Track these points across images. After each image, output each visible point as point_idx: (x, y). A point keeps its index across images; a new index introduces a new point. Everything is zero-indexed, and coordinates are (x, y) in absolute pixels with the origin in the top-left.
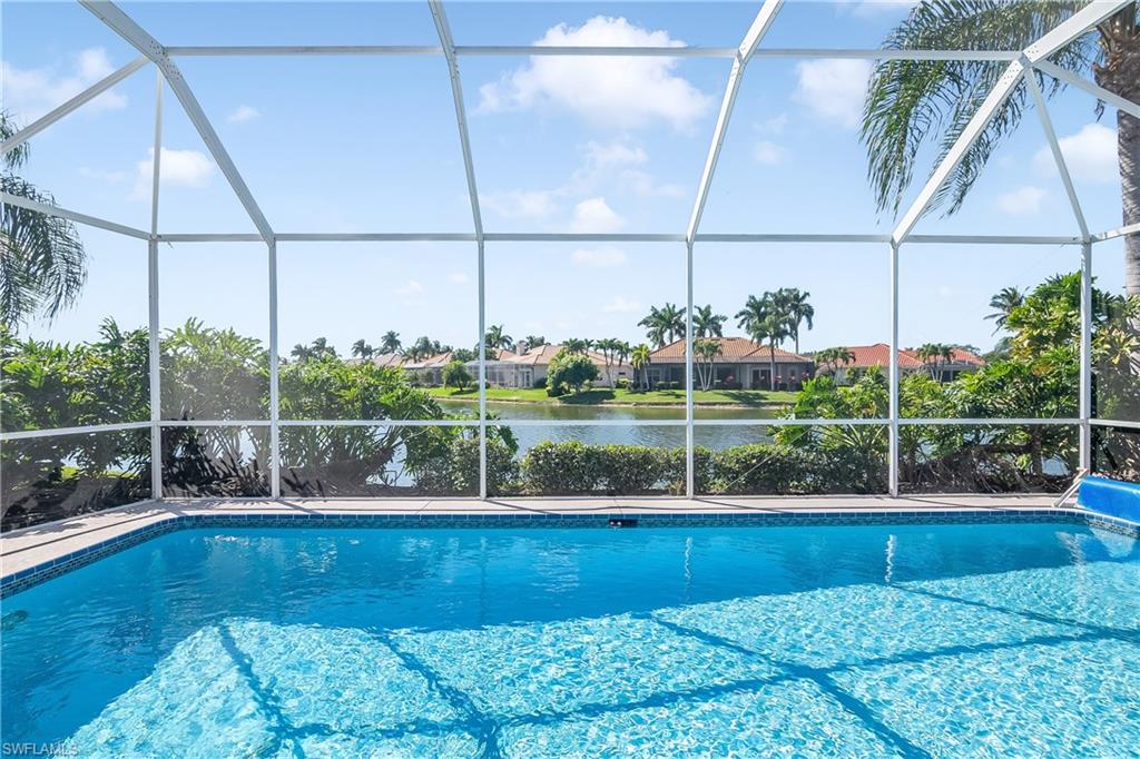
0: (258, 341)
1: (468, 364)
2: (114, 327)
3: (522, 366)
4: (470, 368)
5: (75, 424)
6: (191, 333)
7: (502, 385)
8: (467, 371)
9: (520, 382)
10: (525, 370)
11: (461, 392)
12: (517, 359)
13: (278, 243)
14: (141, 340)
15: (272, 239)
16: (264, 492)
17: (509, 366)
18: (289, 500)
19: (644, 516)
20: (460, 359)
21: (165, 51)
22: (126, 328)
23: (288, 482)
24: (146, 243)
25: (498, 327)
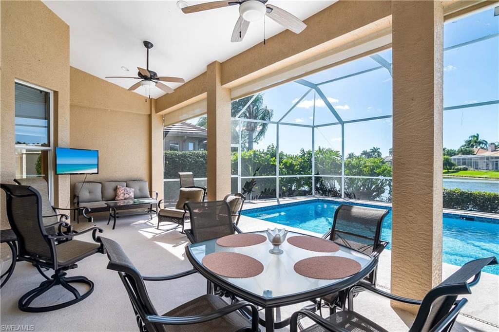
0: (339, 152)
1: (452, 157)
2: (303, 151)
3: (492, 158)
4: (455, 159)
5: (295, 175)
6: (321, 151)
7: (477, 169)
8: (452, 161)
9: (490, 167)
10: (494, 160)
11: (448, 172)
12: (488, 154)
13: (344, 124)
14: (310, 154)
15: (342, 123)
16: (340, 197)
17: (482, 158)
18: (347, 199)
19: (477, 217)
20: (448, 155)
21: (316, 85)
22: (306, 150)
23: (346, 194)
24: (311, 128)
25: (476, 135)
